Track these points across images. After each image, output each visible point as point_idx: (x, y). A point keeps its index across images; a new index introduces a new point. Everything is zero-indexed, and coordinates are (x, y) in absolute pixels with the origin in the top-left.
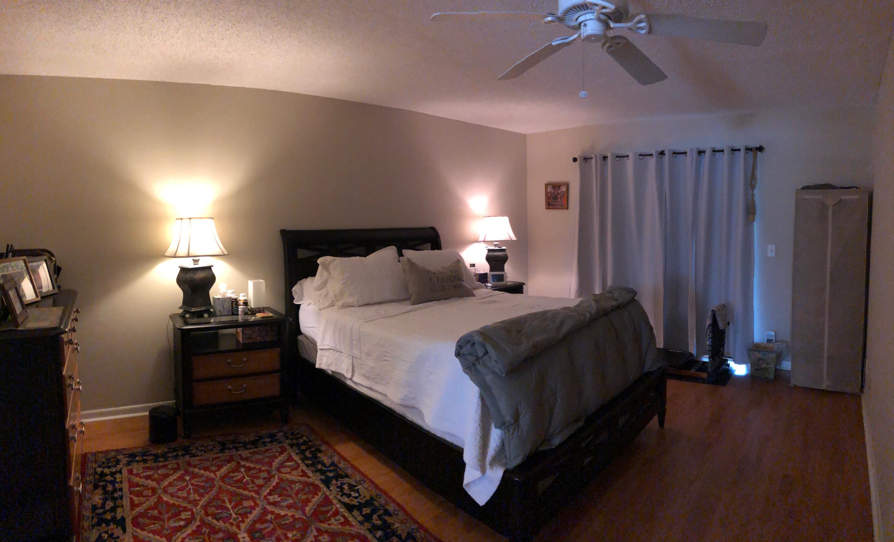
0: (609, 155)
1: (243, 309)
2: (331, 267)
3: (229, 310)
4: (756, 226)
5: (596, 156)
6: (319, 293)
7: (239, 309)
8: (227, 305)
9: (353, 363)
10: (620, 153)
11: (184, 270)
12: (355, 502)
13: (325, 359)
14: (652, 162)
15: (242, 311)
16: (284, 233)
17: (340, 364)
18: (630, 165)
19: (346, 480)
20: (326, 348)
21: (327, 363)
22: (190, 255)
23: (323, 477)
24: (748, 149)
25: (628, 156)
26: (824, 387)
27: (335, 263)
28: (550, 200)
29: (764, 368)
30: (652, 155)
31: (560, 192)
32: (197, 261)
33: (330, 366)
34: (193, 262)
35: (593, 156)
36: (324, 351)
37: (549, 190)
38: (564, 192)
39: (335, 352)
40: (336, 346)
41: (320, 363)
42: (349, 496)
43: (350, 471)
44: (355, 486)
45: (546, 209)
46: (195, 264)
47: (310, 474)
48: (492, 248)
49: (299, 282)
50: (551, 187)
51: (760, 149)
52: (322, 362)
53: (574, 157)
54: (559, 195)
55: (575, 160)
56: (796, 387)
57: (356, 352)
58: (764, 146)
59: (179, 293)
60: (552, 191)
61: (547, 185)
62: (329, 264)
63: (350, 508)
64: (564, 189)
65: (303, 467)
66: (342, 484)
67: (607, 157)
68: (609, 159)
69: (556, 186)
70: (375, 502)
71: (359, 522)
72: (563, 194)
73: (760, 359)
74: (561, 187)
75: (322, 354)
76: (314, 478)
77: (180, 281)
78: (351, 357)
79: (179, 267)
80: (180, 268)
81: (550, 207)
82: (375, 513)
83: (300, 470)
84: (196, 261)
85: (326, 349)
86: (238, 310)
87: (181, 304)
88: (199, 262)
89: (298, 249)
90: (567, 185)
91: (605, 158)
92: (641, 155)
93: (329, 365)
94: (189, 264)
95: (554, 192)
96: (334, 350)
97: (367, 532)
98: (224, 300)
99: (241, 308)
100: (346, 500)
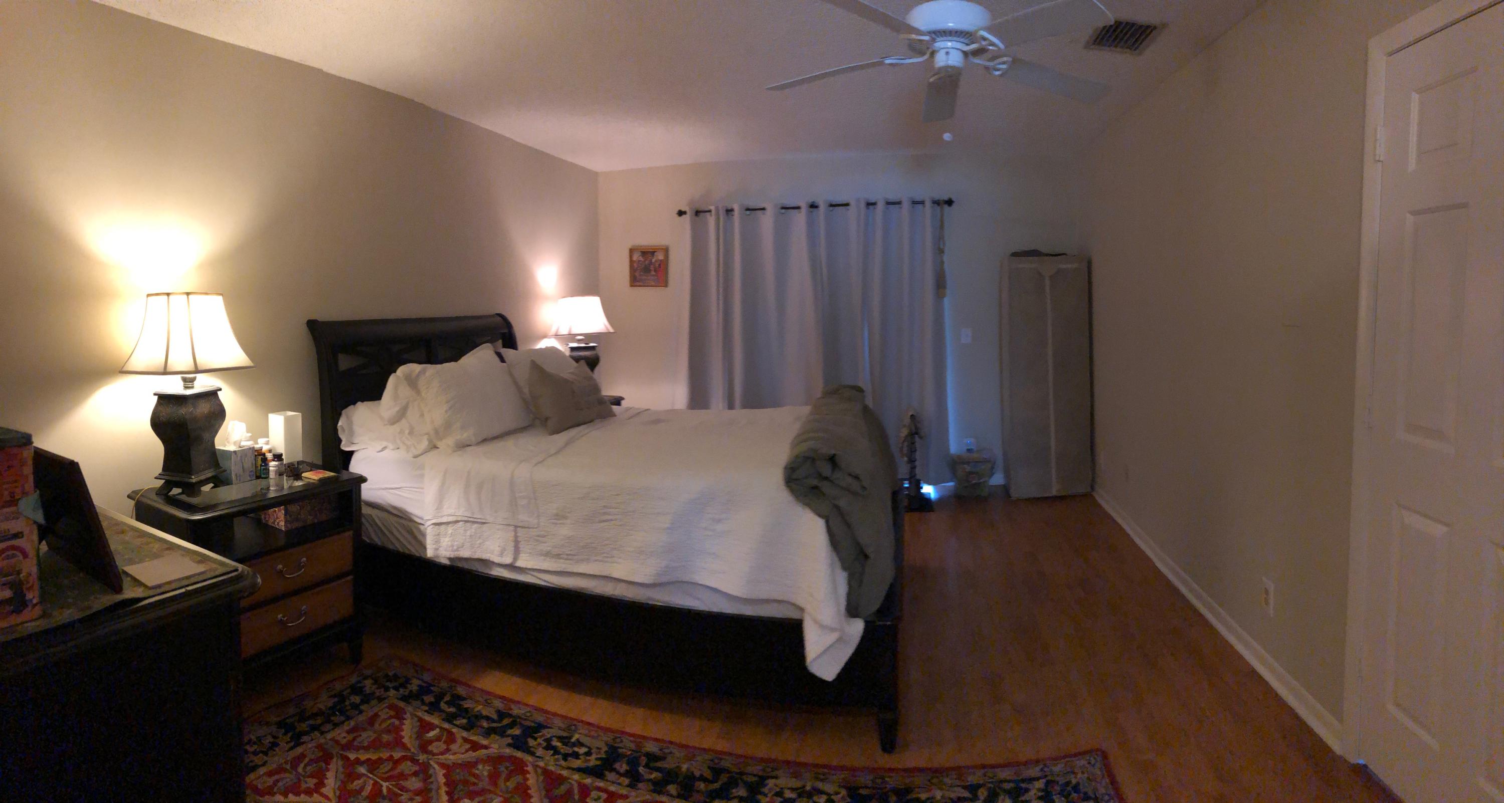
0: (736, 207)
1: (277, 468)
2: (422, 382)
3: (251, 471)
4: (946, 301)
5: (717, 208)
6: (396, 428)
7: (271, 468)
8: (249, 463)
9: (516, 537)
10: (752, 205)
11: (164, 399)
12: (593, 761)
13: (447, 539)
14: (800, 219)
15: (276, 472)
16: (313, 325)
17: (480, 544)
18: (767, 222)
19: (547, 733)
20: (449, 521)
21: (452, 546)
22: (169, 369)
23: (509, 740)
24: (936, 203)
25: (764, 209)
26: (1054, 492)
27: (427, 374)
28: (637, 274)
29: (975, 484)
30: (798, 208)
31: (653, 260)
32: (193, 380)
33: (460, 549)
34: (182, 383)
35: (712, 208)
36: (443, 527)
37: (635, 258)
38: (661, 261)
39: (468, 524)
40: (473, 513)
41: (437, 547)
42: (576, 756)
43: (540, 718)
44: (571, 737)
45: (631, 286)
46: (186, 388)
47: (485, 742)
48: (575, 345)
49: (344, 412)
50: (640, 254)
51: (950, 202)
52: (440, 547)
53: (680, 209)
54: (652, 266)
55: (681, 213)
56: (1019, 500)
57: (523, 517)
58: (954, 199)
59: (156, 447)
60: (641, 258)
61: (632, 251)
62: (418, 376)
63: (597, 772)
64: (660, 256)
65: (460, 734)
66: (548, 741)
67: (732, 210)
68: (736, 213)
69: (647, 253)
70: (620, 751)
71: (628, 786)
72: (660, 265)
73: (971, 473)
74: (656, 253)
75: (440, 532)
76: (496, 746)
77: (157, 424)
78: (512, 528)
79: (155, 394)
80: (157, 397)
81: (638, 284)
82: (639, 765)
83: (460, 741)
84: (188, 382)
85: (448, 523)
86: (269, 470)
87: (159, 469)
88: (195, 382)
89: (339, 354)
90: (666, 250)
91: (729, 211)
92: (783, 208)
93: (458, 548)
94: (174, 386)
95: (645, 261)
96: (466, 522)
97: (654, 795)
98: (243, 453)
99: (273, 465)
100: (577, 763)
